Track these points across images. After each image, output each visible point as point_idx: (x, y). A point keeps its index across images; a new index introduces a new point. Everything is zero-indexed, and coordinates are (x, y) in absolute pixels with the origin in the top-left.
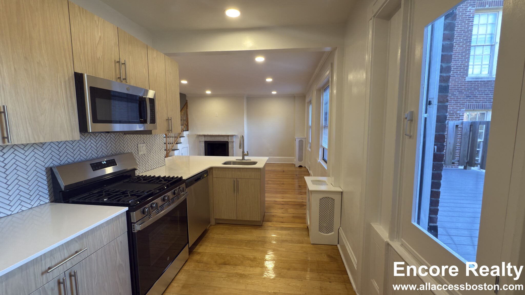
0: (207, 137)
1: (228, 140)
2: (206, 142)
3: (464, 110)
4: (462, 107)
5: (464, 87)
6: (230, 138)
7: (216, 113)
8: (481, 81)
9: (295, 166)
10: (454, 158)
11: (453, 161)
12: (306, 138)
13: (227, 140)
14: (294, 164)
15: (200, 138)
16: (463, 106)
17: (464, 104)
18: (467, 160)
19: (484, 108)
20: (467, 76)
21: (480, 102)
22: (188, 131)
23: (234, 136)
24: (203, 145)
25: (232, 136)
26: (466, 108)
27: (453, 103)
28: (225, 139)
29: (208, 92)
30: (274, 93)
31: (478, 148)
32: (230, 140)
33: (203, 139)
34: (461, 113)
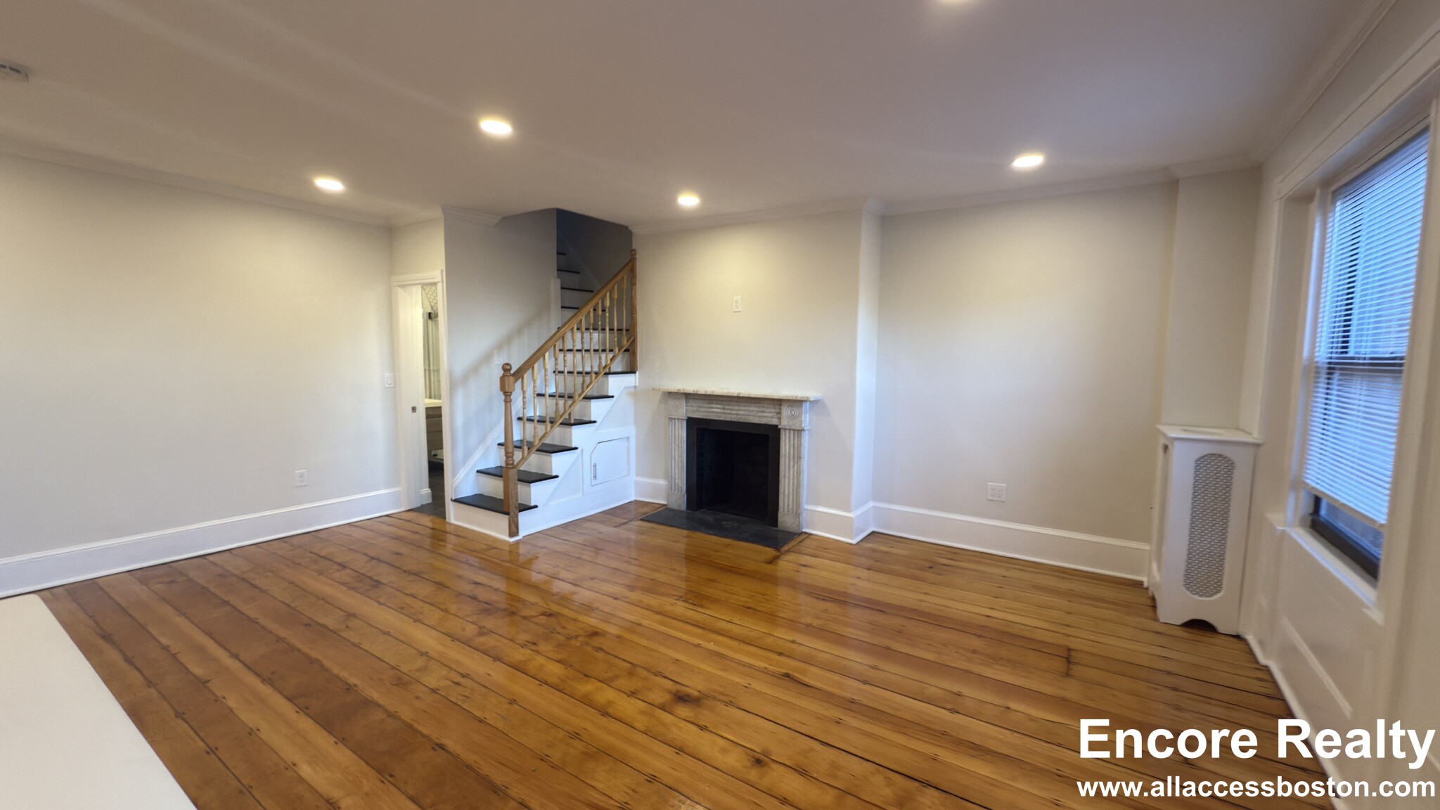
0: (693, 403)
1: (780, 419)
2: (691, 422)
6: (786, 411)
7: (735, 298)
9: (1154, 607)
12: (1258, 445)
13: (774, 422)
14: (1140, 584)
15: (672, 402)
22: (635, 373)
23: (806, 406)
24: (682, 432)
25: (797, 403)
28: (764, 417)
29: (688, 200)
30: (1028, 162)
32: (784, 423)
33: (683, 411)
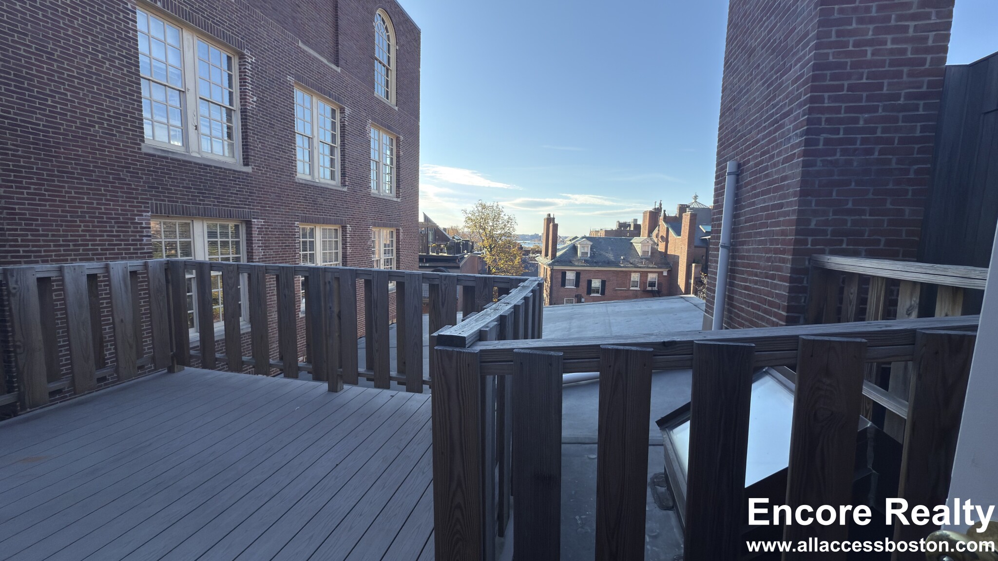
3: (149, 216)
4: (143, 209)
5: (140, 165)
8: (172, 159)
10: (140, 354)
11: (139, 363)
16: (145, 207)
17: (148, 203)
18: (172, 351)
19: (187, 214)
20: (143, 141)
21: (177, 202)
26: (152, 212)
27: (122, 197)
31: (188, 292)
34: (144, 222)
